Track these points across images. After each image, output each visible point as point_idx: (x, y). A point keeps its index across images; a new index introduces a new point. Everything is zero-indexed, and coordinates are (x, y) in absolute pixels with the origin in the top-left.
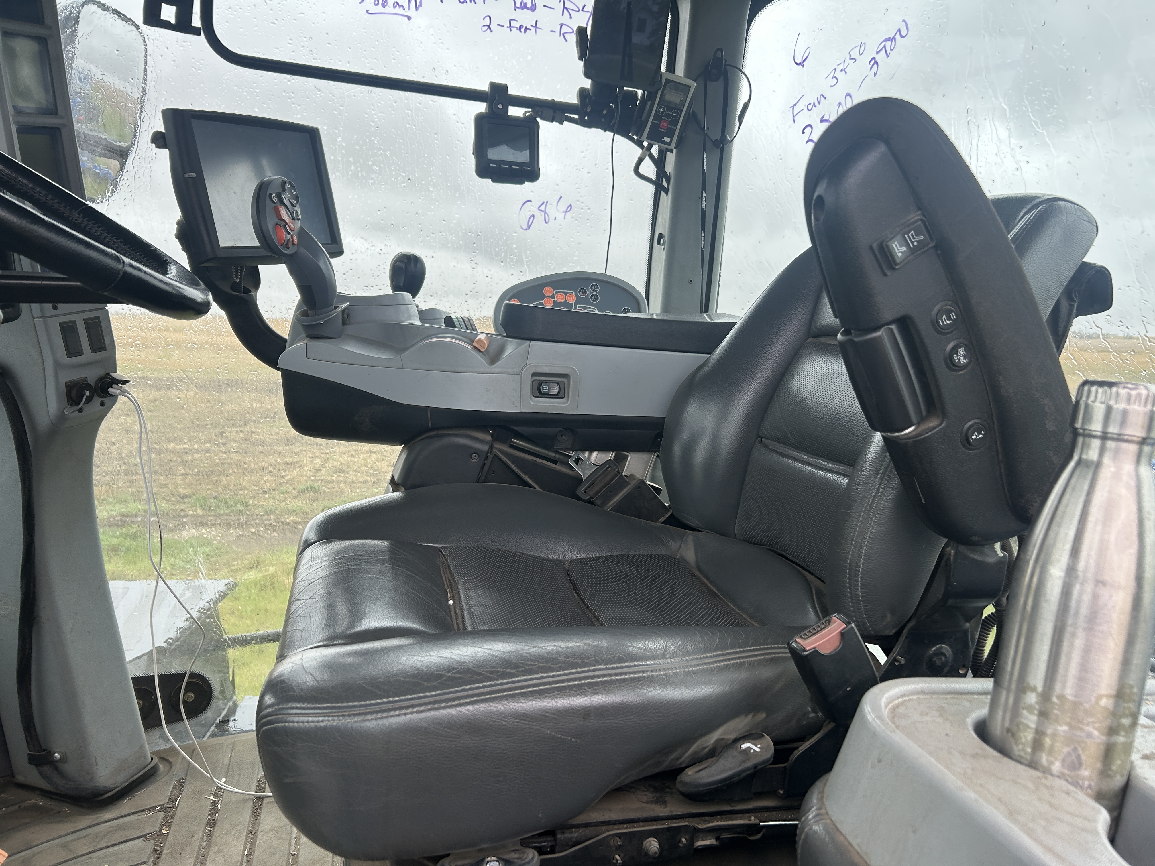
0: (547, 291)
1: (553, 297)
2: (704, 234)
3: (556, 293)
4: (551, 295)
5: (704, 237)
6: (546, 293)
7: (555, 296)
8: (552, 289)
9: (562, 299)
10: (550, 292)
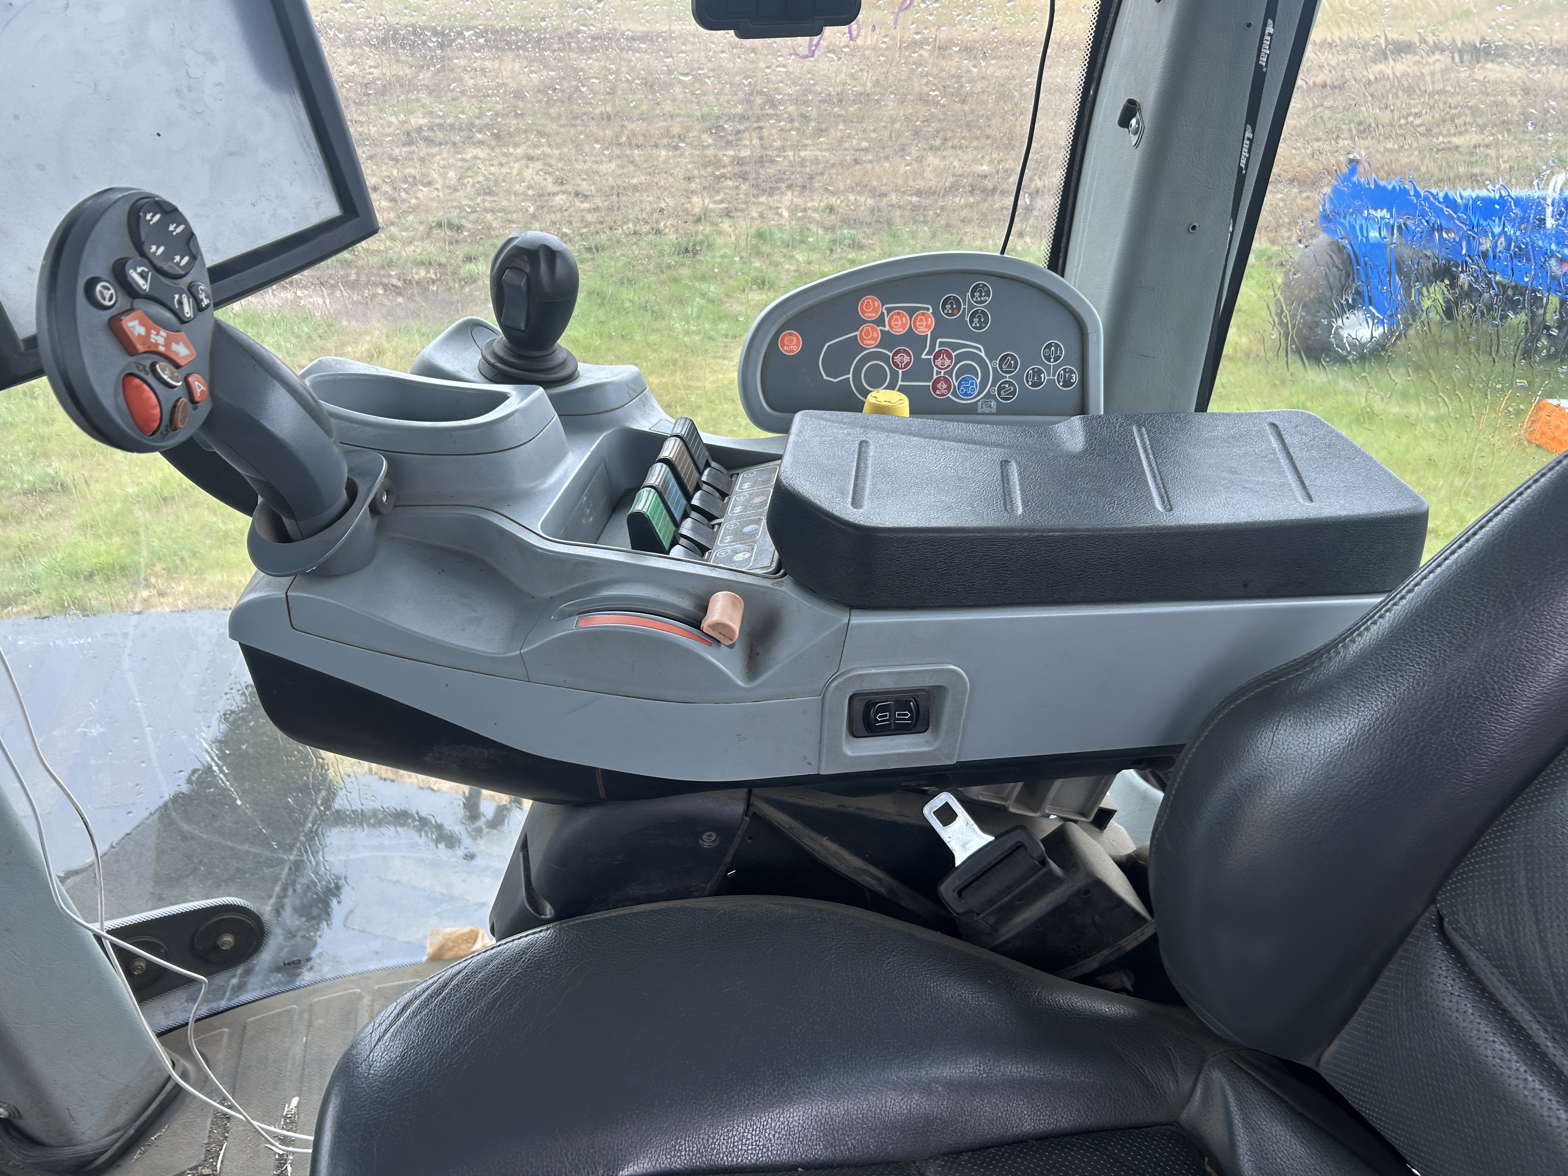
0: (868, 306)
1: (880, 321)
2: (1253, 132)
3: (889, 310)
4: (875, 316)
5: (1251, 141)
6: (863, 313)
7: (887, 320)
8: (878, 303)
9: (903, 326)
10: (875, 310)
